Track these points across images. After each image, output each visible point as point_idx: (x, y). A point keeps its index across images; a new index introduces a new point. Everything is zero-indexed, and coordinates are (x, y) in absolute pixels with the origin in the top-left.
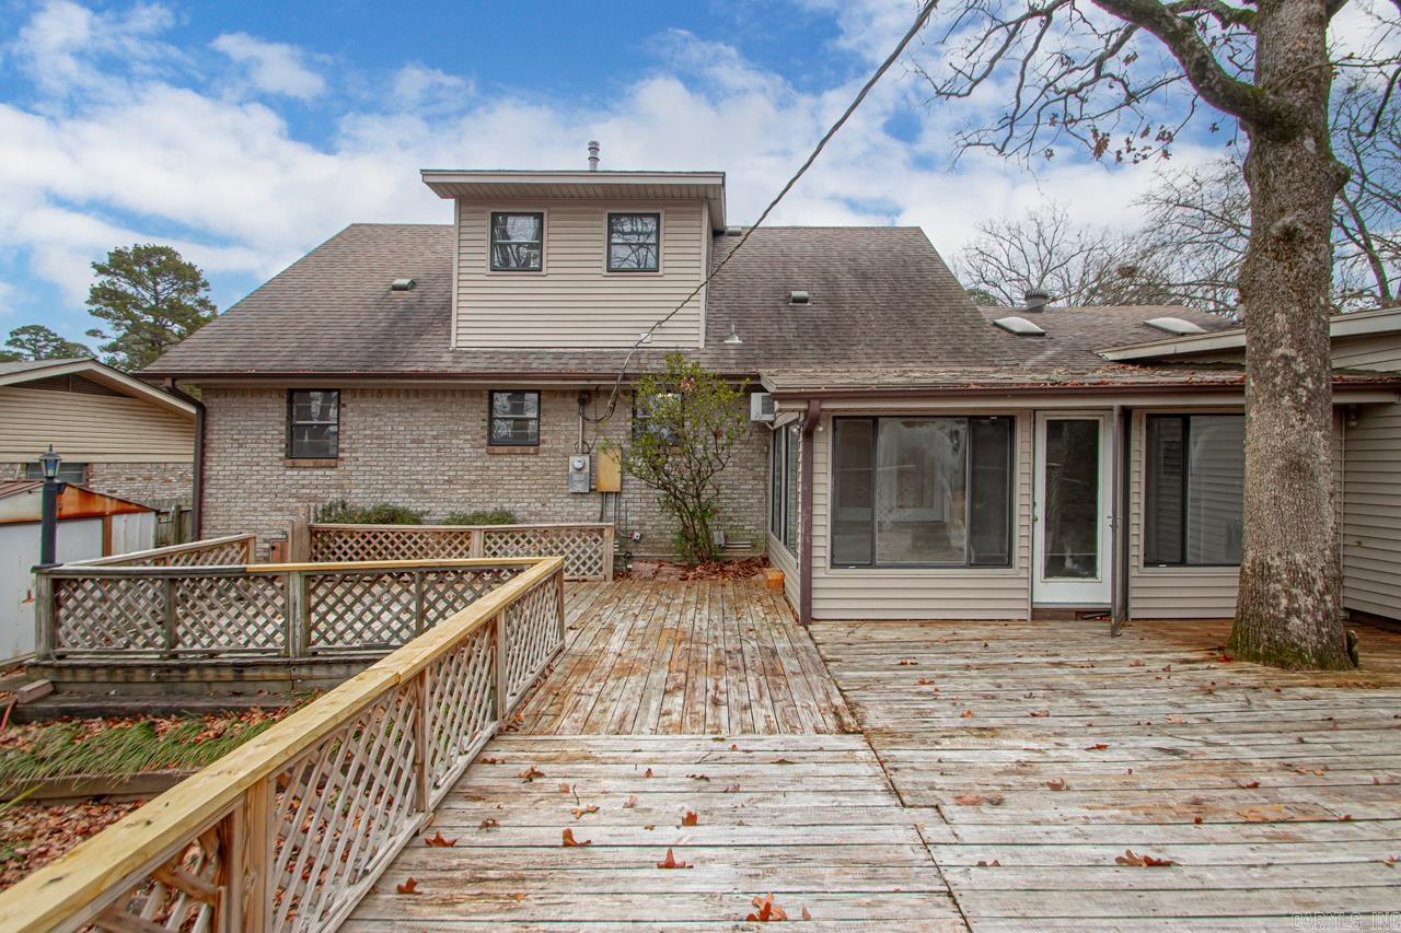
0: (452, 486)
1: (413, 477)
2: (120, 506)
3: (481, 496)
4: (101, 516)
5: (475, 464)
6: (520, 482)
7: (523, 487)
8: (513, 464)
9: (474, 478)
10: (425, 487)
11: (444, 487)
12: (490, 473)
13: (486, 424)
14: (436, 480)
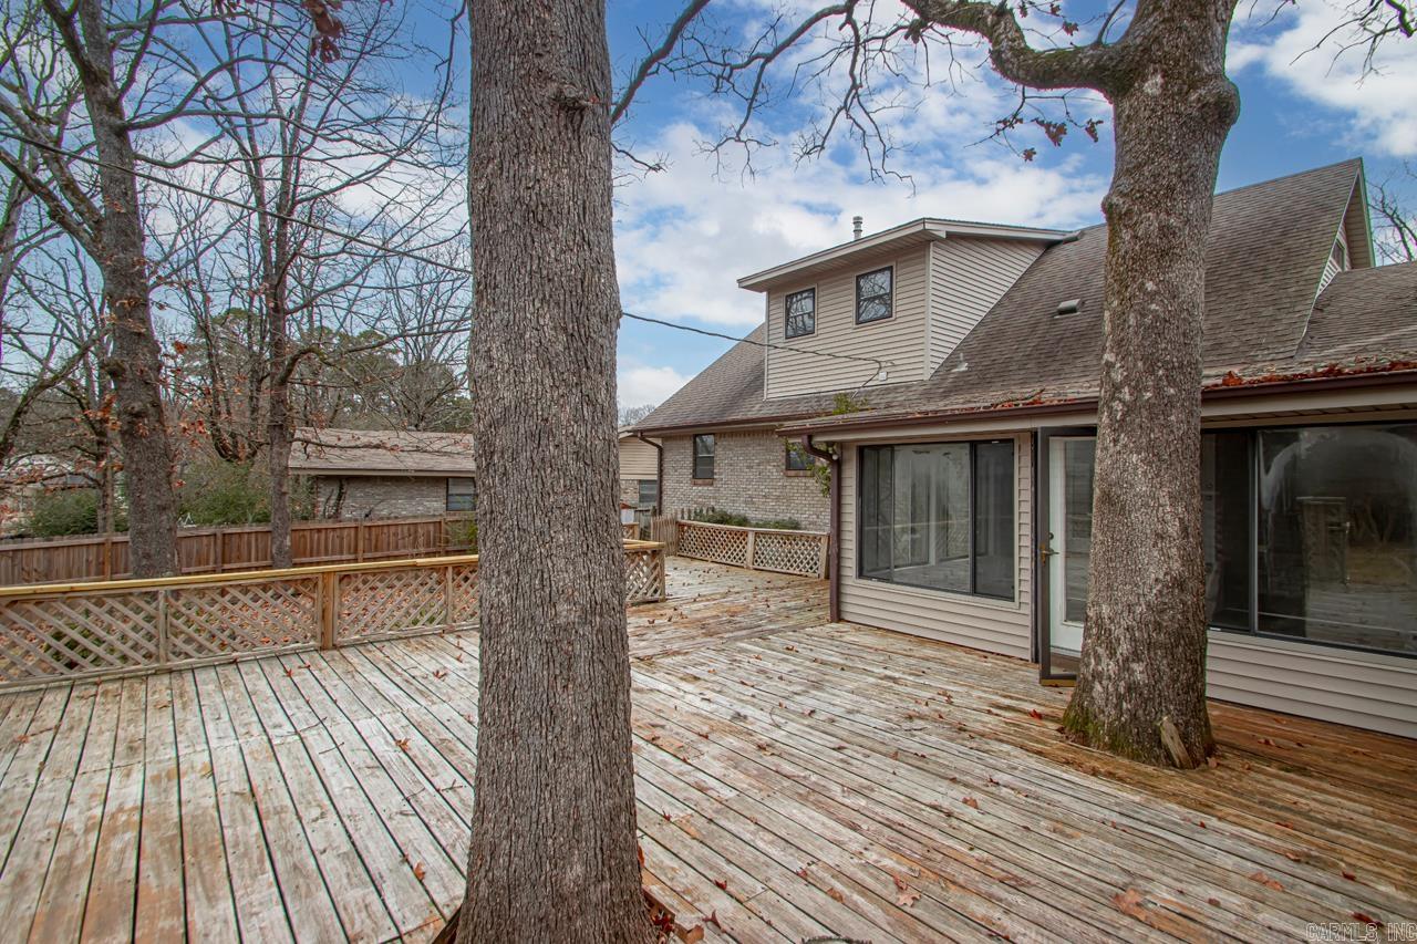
0: (767, 500)
3: (782, 507)
5: (778, 484)
6: (804, 498)
8: (800, 484)
9: (778, 494)
11: (762, 500)
12: (787, 491)
13: (784, 454)
14: (758, 495)
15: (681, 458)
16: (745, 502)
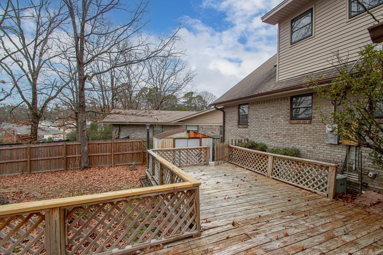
0: (278, 136)
1: (266, 132)
2: (203, 136)
3: (288, 141)
4: (199, 138)
5: (285, 128)
6: (303, 136)
7: (304, 138)
8: (300, 128)
9: (285, 133)
10: (269, 136)
11: (275, 136)
12: (291, 132)
13: (289, 111)
14: (272, 133)
15: (233, 116)
16: (265, 137)
